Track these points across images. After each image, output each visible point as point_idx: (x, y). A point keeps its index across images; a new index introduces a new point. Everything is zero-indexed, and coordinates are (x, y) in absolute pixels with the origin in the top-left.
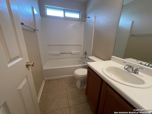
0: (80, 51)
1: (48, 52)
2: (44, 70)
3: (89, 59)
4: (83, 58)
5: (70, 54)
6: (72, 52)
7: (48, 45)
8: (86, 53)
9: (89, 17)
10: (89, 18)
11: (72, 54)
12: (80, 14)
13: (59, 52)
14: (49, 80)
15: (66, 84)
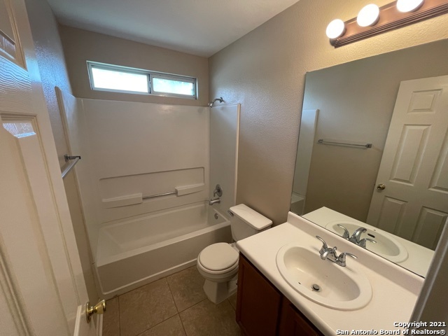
0: (202, 184)
1: (104, 200)
2: (99, 268)
3: (232, 214)
4: (212, 204)
5: (175, 196)
6: (178, 188)
7: (101, 179)
8: (219, 191)
9: (221, 100)
10: (223, 103)
11: (179, 194)
12: (194, 83)
13: (140, 195)
14: (116, 296)
15: (175, 298)
